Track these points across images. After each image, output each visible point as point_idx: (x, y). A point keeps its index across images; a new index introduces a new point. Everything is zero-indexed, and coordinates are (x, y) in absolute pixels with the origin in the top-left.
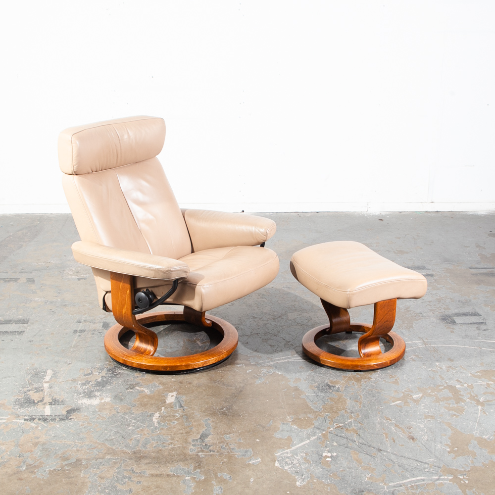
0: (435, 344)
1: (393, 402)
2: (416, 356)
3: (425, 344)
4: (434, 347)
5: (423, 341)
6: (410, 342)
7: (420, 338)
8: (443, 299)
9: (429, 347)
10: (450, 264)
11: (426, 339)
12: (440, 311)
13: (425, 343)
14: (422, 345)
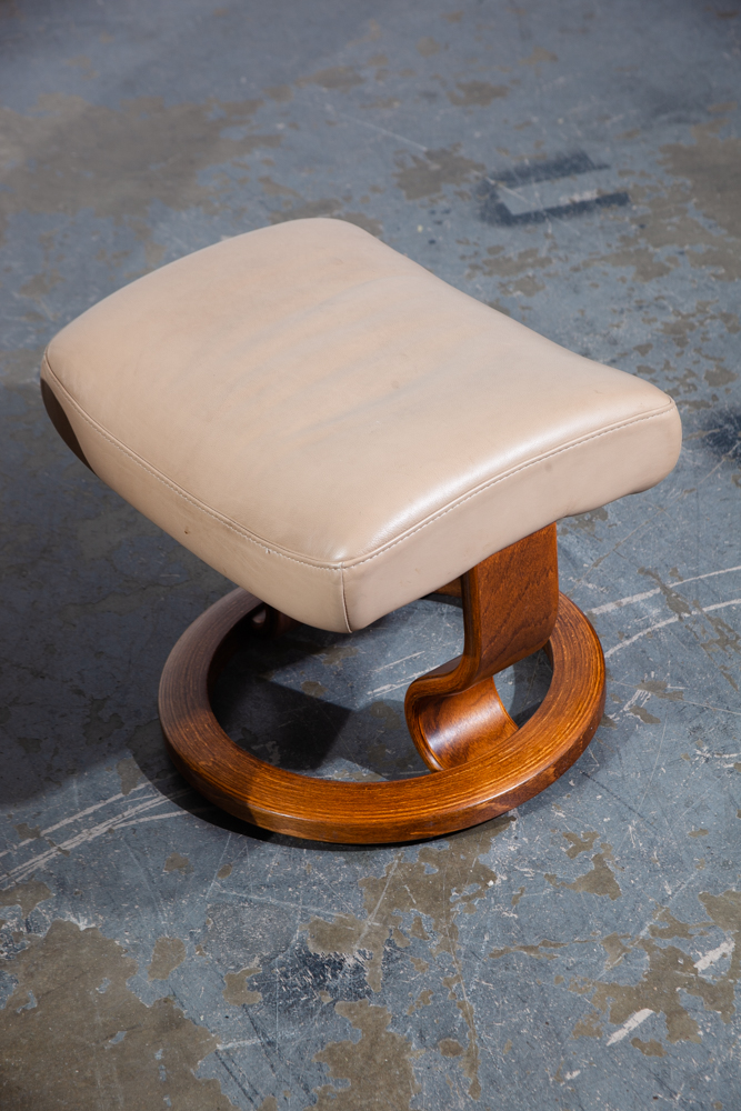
0: (717, 598)
1: (619, 1020)
2: (654, 687)
3: (677, 608)
4: (714, 619)
5: (664, 588)
6: (610, 607)
7: (649, 575)
8: (692, 327)
9: (696, 621)
10: (679, 120)
11: (674, 574)
12: (694, 397)
13: (673, 603)
14: (665, 616)
